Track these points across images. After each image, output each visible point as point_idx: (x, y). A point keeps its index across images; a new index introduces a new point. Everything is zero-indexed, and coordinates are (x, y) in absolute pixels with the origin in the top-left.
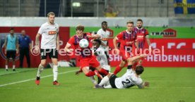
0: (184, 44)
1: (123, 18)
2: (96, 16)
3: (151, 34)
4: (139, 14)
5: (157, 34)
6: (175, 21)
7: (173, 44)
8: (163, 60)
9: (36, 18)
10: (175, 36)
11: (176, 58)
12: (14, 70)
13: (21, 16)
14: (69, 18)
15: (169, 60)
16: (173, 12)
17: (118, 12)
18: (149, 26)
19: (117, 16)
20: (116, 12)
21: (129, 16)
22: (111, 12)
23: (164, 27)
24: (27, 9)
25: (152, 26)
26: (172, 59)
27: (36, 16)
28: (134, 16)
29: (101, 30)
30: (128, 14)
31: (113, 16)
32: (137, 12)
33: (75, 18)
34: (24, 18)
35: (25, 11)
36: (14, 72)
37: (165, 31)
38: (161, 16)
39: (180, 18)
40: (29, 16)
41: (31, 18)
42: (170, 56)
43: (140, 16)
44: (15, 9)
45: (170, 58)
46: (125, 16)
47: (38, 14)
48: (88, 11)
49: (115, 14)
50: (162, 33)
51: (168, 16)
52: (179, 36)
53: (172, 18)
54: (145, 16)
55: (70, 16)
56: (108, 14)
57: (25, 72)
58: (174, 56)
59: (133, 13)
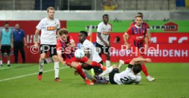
0: (185, 38)
1: (122, 11)
2: (94, 9)
3: (151, 28)
4: (139, 7)
5: (158, 27)
6: (177, 15)
7: (175, 38)
8: (164, 55)
9: (31, 11)
10: (177, 30)
11: (177, 53)
12: (9, 66)
13: (16, 9)
14: (66, 11)
15: (171, 55)
16: (175, 5)
17: (116, 5)
18: (149, 19)
19: (115, 9)
20: (114, 5)
21: (128, 9)
22: (109, 5)
23: (165, 20)
24: (22, 2)
25: (153, 19)
26: (173, 54)
27: (31, 9)
28: (133, 9)
29: (102, 23)
30: (127, 7)
31: (111, 9)
32: (137, 5)
33: (72, 11)
34: (19, 11)
35: (20, 5)
36: (9, 68)
37: (166, 25)
38: (161, 9)
39: (181, 11)
40: (24, 9)
41: (26, 12)
42: (171, 51)
43: (140, 9)
44: (9, 2)
45: (171, 53)
46: (124, 9)
47: (33, 7)
48: (85, 4)
49: (113, 7)
50: (162, 27)
51: (169, 9)
52: (180, 30)
53: (173, 11)
54: (145, 9)
55: (66, 9)
56: (106, 7)
57: (20, 67)
58: (176, 51)
59: (133, 6)
